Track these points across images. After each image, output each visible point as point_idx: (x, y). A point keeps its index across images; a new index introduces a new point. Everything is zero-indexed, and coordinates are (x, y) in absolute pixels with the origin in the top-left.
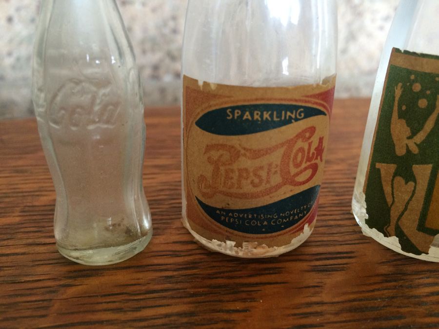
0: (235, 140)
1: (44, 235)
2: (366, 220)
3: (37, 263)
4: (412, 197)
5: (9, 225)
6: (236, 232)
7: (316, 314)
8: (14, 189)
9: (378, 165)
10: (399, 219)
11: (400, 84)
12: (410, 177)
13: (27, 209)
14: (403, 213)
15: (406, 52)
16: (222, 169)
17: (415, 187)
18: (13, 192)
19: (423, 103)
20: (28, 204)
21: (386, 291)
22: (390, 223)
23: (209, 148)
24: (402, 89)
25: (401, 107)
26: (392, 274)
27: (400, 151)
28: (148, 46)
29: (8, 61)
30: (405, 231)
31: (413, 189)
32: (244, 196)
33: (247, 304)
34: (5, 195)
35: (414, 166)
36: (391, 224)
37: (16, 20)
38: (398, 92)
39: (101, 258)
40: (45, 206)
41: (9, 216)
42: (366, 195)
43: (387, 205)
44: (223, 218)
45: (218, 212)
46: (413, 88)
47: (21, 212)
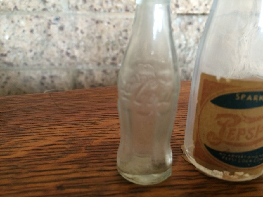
0: (239, 112)
1: (105, 164)
3: (108, 183)
5: (82, 158)
6: (231, 166)
8: (76, 135)
13: (88, 148)
16: (228, 129)
18: (75, 137)
20: (88, 145)
23: (219, 116)
29: (30, 55)
32: (240, 145)
34: (72, 139)
37: (35, 31)
40: (98, 146)
41: (80, 152)
44: (223, 157)
45: (221, 154)
47: (86, 150)
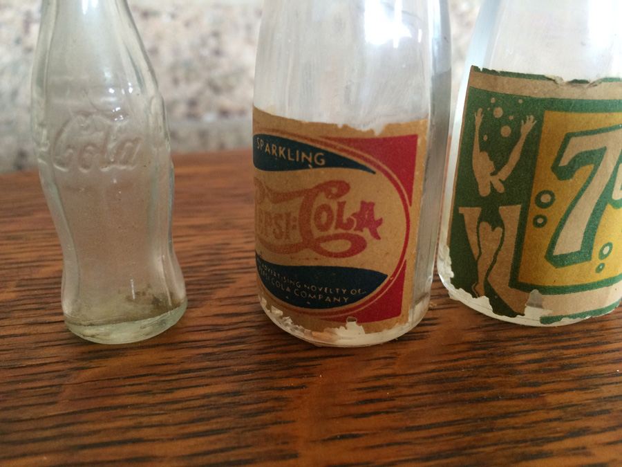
1: (48, 312)
2: (451, 279)
3: (40, 345)
4: (500, 246)
7: (387, 387)
8: (7, 259)
9: (461, 210)
10: (487, 275)
11: (480, 110)
12: (496, 222)
13: (24, 283)
14: (492, 267)
15: (485, 70)
17: (503, 234)
19: (506, 131)
20: (26, 277)
21: (473, 360)
22: (477, 280)
24: (483, 115)
25: (483, 137)
26: (481, 342)
27: (484, 191)
28: (181, 73)
30: (496, 288)
31: (501, 236)
33: (304, 380)
35: (500, 207)
36: (480, 281)
38: (479, 120)
39: (123, 335)
40: (47, 278)
42: (450, 247)
43: (474, 258)
46: (494, 113)
47: (17, 286)
